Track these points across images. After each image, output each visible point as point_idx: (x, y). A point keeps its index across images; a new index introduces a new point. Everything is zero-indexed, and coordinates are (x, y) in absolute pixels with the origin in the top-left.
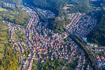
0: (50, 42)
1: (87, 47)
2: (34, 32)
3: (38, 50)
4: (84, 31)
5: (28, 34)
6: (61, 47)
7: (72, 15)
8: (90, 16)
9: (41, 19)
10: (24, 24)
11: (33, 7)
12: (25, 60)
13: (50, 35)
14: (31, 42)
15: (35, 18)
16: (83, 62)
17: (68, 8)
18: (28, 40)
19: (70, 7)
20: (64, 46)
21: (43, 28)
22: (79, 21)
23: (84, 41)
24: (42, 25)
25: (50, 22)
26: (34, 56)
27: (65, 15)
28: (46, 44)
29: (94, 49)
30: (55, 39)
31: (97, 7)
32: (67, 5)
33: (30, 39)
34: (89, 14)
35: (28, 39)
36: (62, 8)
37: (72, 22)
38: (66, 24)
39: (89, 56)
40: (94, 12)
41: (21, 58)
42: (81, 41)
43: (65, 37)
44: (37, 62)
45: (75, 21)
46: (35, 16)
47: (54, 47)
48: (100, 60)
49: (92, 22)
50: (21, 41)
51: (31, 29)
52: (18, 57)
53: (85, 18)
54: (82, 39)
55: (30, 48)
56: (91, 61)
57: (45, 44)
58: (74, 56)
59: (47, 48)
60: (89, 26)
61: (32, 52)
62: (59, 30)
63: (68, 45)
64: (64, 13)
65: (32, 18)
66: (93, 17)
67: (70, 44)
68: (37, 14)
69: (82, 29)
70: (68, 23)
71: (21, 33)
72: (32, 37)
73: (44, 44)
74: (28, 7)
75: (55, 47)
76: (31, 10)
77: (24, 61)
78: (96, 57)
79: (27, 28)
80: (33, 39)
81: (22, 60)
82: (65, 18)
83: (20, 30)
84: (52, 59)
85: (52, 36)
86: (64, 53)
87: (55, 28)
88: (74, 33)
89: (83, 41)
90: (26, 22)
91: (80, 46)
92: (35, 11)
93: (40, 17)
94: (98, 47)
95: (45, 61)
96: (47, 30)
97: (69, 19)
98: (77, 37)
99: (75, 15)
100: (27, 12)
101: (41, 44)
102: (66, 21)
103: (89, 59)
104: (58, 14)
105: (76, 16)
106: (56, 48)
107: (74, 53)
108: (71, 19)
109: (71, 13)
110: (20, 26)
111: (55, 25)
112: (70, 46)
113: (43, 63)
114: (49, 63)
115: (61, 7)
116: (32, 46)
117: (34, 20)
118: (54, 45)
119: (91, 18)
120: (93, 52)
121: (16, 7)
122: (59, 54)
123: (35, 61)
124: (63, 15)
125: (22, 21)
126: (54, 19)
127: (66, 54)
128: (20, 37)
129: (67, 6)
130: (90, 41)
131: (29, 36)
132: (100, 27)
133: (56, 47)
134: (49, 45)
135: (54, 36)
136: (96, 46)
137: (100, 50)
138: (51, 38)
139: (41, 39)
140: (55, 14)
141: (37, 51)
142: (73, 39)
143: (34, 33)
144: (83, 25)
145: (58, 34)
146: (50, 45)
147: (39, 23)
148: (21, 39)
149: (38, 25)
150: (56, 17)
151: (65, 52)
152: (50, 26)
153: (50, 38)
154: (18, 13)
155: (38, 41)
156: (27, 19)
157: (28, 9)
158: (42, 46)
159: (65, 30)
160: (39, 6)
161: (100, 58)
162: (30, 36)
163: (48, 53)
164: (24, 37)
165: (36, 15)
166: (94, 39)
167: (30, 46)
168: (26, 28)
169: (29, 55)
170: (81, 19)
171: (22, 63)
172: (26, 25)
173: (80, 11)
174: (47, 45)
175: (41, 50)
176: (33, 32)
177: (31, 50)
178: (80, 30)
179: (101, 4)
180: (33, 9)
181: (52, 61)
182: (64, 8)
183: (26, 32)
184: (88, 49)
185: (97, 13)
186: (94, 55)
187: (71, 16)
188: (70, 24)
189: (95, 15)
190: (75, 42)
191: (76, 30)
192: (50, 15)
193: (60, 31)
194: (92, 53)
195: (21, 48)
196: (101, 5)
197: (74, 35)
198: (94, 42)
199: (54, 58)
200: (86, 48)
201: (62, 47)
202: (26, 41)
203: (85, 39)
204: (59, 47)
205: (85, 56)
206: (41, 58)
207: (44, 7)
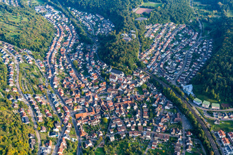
0: (107, 95)
1: (194, 108)
2: (65, 67)
3: (77, 116)
4: (184, 67)
5: (52, 73)
6: (132, 107)
7: (154, 29)
8: (195, 31)
9: (80, 36)
10: (41, 47)
11: (60, 7)
12: (47, 142)
13: (104, 76)
14: (59, 94)
15: (67, 33)
16: (187, 147)
17: (144, 10)
18: (51, 89)
19: (150, 8)
20: (140, 104)
21: (87, 59)
22: (172, 43)
23: (186, 94)
24: (85, 52)
25: (103, 45)
26: (68, 131)
27: (138, 27)
28: (96, 99)
30: (117, 87)
31: (211, 9)
32: (143, 4)
33: (55, 87)
34: (194, 27)
35: (53, 85)
36: (130, 10)
37: (155, 46)
38: (141, 51)
39: (200, 132)
40: (204, 21)
41: (35, 138)
42: (179, 94)
43: (141, 83)
44: (76, 146)
45: (162, 43)
46: (67, 28)
47: (115, 108)
48: (228, 144)
49: (202, 45)
50: (35, 92)
51: (58, 61)
52: (30, 135)
53: (186, 36)
54: (181, 88)
55: (56, 109)
56: (206, 144)
57: (94, 98)
58: (166, 131)
59: (98, 110)
60: (196, 56)
61: (63, 121)
62: (127, 64)
63: (148, 103)
64: (136, 22)
65: (60, 32)
66: (202, 33)
67: (153, 100)
68: (72, 22)
69: (179, 64)
70: (147, 49)
71: (35, 72)
72: (62, 81)
73: (91, 100)
74: (50, 4)
75: (118, 109)
76: (57, 12)
77: (44, 146)
78: (217, 135)
79: (48, 57)
80: (63, 86)
81: (39, 142)
82: (139, 36)
83: (31, 63)
84: (112, 139)
85: (111, 80)
86: (139, 124)
87: (117, 59)
89: (183, 94)
90: (46, 44)
91: (177, 106)
92: (66, 16)
93: (78, 30)
95: (95, 143)
96: (97, 64)
97: (148, 39)
98: (168, 83)
99: (161, 28)
100: (47, 18)
101: (83, 100)
102: (141, 42)
103: (202, 140)
104: (123, 25)
105: (163, 31)
106: (120, 111)
107: (166, 124)
108: (153, 39)
109: (151, 22)
110: (30, 52)
111: (116, 52)
112: (154, 105)
113: (91, 148)
114: (106, 150)
115: (128, 8)
116: (63, 105)
117: (66, 38)
118: (116, 102)
119: (198, 36)
121: (20, 4)
122: (129, 125)
124: (135, 28)
125: (35, 40)
127: (145, 125)
128: (32, 81)
129: (143, 7)
130: (199, 93)
131: (53, 79)
132: (223, 60)
133: (120, 106)
134: (103, 103)
135: (115, 81)
138: (108, 83)
139: (83, 86)
140: (114, 24)
141: (75, 117)
142: (160, 89)
143: (66, 71)
144: (181, 53)
145: (123, 75)
146: (105, 102)
147: (77, 45)
148: (35, 87)
149: (75, 51)
150: (117, 33)
151: (142, 120)
152: (105, 55)
153: (104, 84)
154: (25, 19)
156: (48, 35)
157: (49, 9)
158: (87, 106)
159: (139, 64)
160: (77, 3)
161: (227, 136)
162: (56, 78)
163: (102, 122)
164: (41, 80)
165: (68, 25)
166: (211, 88)
167: (57, 105)
168: (45, 59)
169: (56, 130)
170: (177, 38)
171: (38, 150)
172: (46, 49)
173: (172, 20)
174: (99, 103)
175: (85, 115)
176: (62, 68)
177: (60, 115)
178: (175, 65)
179: (220, 3)
180: (60, 10)
181: (111, 143)
182: (134, 10)
183: (47, 68)
185: (212, 24)
187: (152, 31)
188: (150, 51)
189: (207, 29)
190: (166, 95)
191: (166, 64)
192: (102, 27)
193: (127, 68)
194: (208, 125)
195: (35, 111)
196: (219, 5)
197: (161, 79)
199: (118, 136)
200: (193, 111)
201: (135, 107)
202: (47, 91)
203: (189, 89)
204: (129, 108)
205: (191, 131)
206: (84, 137)
207: (88, 7)
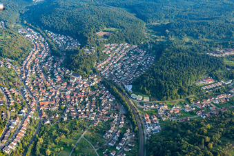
0: (66, 91)
1: (130, 100)
2: (36, 72)
3: (41, 104)
4: (129, 75)
5: (26, 75)
6: (84, 100)
7: (111, 47)
8: (144, 50)
9: (52, 50)
10: (19, 57)
11: (39, 29)
12: (15, 118)
13: (66, 78)
14: (29, 89)
15: (42, 48)
16: (120, 124)
17: (106, 33)
18: (23, 85)
19: (110, 32)
20: (90, 98)
21: (55, 66)
22: (123, 57)
23: (127, 92)
24: (54, 62)
25: (68, 57)
26: (32, 112)
27: (98, 45)
28: (58, 93)
29: (142, 104)
30: (75, 86)
31: (159, 35)
32: (105, 29)
33: (27, 84)
34: (144, 47)
35: (25, 83)
36: (94, 32)
37: (110, 59)
38: (98, 62)
39: (131, 115)
40: (153, 43)
41: (6, 114)
42: (121, 91)
43: (94, 84)
44: (37, 122)
45: (116, 57)
46: (42, 45)
47: (71, 99)
48: (150, 122)
49: (146, 60)
50: (10, 86)
51: (32, 68)
52: (2, 112)
53: (136, 53)
54: (124, 87)
55: (25, 98)
56: (134, 122)
57: (56, 93)
58: (107, 115)
59: (58, 100)
60: (140, 66)
61: (29, 106)
62: (85, 70)
63: (96, 97)
64: (97, 41)
65: (36, 47)
66: (149, 51)
67: (101, 95)
68: (47, 41)
69: (126, 72)
70: (103, 60)
71: (12, 74)
72: (33, 81)
73: (53, 94)
74: (30, 27)
75: (73, 100)
76: (36, 34)
77: (12, 120)
78: (143, 118)
79: (24, 64)
80: (33, 84)
81: (9, 117)
82: (98, 51)
83: (9, 67)
84: (65, 119)
85: (71, 81)
86: (88, 110)
87: (77, 66)
88: (111, 76)
89: (124, 91)
90: (24, 55)
91: (118, 99)
92: (43, 36)
93: (51, 47)
94: (150, 101)
95: (52, 122)
96: (62, 70)
97: (105, 53)
98: (115, 84)
99: (117, 47)
100: (27, 37)
101: (47, 94)
102: (98, 55)
103: (131, 120)
104: (86, 43)
105: (118, 49)
106: (75, 102)
107: (107, 110)
108: (109, 54)
109: (110, 42)
110: (10, 60)
111: (77, 61)
112: (101, 98)
113: (48, 124)
114: (59, 126)
115: (92, 31)
116: (31, 96)
117: (40, 52)
118: (73, 95)
119: (146, 54)
120: (139, 109)
121: (6, 26)
122: (80, 111)
123: (33, 121)
124: (95, 45)
125: (16, 51)
126: (76, 52)
127: (92, 111)
128: (9, 79)
129: (105, 31)
130: (137, 90)
131: (26, 79)
132: (157, 68)
133: (75, 99)
134: (62, 96)
135: (74, 81)
136: (146, 99)
137: (153, 106)
138: (68, 83)
139: (49, 84)
140: (80, 43)
141: (39, 104)
142: (108, 88)
143: (37, 74)
144: (130, 64)
145: (81, 77)
146: (64, 95)
147: (49, 57)
148: (11, 83)
149: (46, 61)
150: (81, 48)
151: (90, 108)
152: (69, 63)
153: (66, 84)
154: (9, 37)
155: (43, 88)
156: (26, 49)
157: (30, 31)
158: (50, 97)
159: (95, 71)
160: (53, 27)
161: (150, 118)
162: (28, 78)
163: (60, 108)
164: (16, 79)
165: (44, 43)
166: (144, 86)
167: (26, 96)
168: (21, 65)
169: (23, 111)
170: (128, 54)
171: (7, 122)
172: (23, 59)
173: (127, 41)
174: (59, 96)
175: (47, 103)
176: (34, 73)
177: (28, 102)
178: (123, 72)
179: (167, 30)
180: (39, 32)
181: (64, 122)
182: (97, 33)
183: (22, 72)
184: (132, 103)
185: (158, 46)
186: (140, 114)
187: (108, 48)
188: (105, 62)
189: (153, 49)
190: (112, 92)
191: (116, 72)
192: (70, 45)
193: (85, 73)
194: (138, 111)
195: (8, 98)
196: (166, 32)
197: (110, 81)
198: (143, 93)
199: (70, 117)
200: (129, 102)
201: (87, 99)
202: (20, 87)
203: (129, 88)
204: (82, 100)
205: (125, 115)
206: (44, 118)
207: (61, 30)
